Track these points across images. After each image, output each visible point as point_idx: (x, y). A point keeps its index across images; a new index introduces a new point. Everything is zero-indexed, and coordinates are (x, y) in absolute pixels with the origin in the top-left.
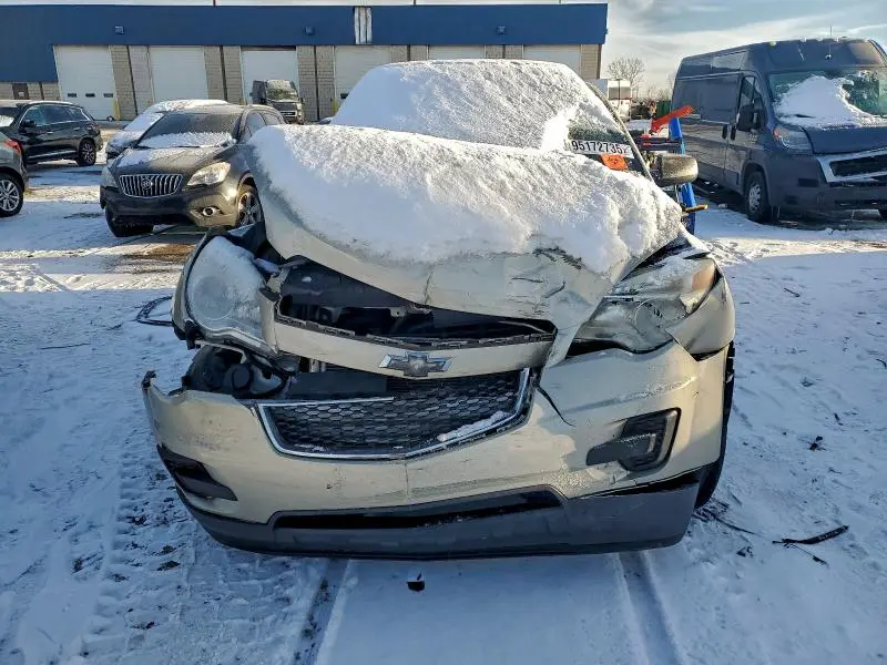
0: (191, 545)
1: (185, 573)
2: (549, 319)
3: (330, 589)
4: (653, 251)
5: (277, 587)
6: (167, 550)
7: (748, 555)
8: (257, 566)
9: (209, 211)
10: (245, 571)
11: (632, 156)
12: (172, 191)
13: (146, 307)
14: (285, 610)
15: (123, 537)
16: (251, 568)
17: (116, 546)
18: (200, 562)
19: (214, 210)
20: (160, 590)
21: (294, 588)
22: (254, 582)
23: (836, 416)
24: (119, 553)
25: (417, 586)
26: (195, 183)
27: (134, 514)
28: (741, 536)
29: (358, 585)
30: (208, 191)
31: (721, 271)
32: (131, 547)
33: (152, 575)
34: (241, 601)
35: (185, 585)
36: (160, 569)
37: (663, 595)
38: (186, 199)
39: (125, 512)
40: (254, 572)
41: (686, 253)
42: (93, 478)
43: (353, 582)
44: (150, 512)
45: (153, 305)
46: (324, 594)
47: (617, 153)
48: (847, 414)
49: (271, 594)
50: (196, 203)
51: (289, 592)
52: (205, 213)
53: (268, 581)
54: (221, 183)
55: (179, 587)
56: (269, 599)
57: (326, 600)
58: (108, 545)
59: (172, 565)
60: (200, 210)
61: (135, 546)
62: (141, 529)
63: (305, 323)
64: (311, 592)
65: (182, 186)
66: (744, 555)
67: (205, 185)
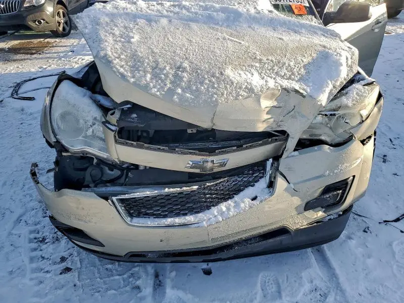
0: (76, 255)
1: (77, 276)
2: (284, 129)
3: (161, 278)
4: (345, 83)
5: (131, 280)
6: (63, 259)
7: (369, 232)
8: (117, 266)
9: (39, 22)
10: (111, 270)
11: (308, 5)
12: (15, 10)
13: (15, 87)
14: (139, 295)
15: (34, 254)
16: (114, 267)
17: (32, 260)
18: (84, 265)
19: (42, 21)
20: (64, 289)
21: (141, 279)
22: (117, 277)
23: (391, 140)
24: (34, 265)
25: (208, 272)
26: (28, 5)
27: (38, 236)
28: (363, 220)
29: (176, 275)
30: (37, 10)
31: (382, 92)
32: (41, 259)
33: (57, 278)
34: (113, 292)
35: (78, 283)
36: (61, 274)
37: (335, 263)
38: (24, 15)
39: (32, 236)
40: (117, 270)
41: (363, 82)
42: (8, 212)
43: (173, 274)
44: (48, 234)
45: (19, 85)
46: (158, 282)
47: (299, 3)
48: (395, 138)
49: (128, 285)
50: (31, 17)
51: (139, 283)
52: (37, 23)
53: (125, 276)
54: (43, 4)
55: (75, 285)
56: (128, 288)
57: (160, 285)
58: (27, 261)
59: (68, 270)
60: (35, 21)
61: (43, 258)
62: (44, 246)
63: (135, 143)
64: (151, 282)
65: (20, 8)
66: (367, 232)
67: (34, 6)
